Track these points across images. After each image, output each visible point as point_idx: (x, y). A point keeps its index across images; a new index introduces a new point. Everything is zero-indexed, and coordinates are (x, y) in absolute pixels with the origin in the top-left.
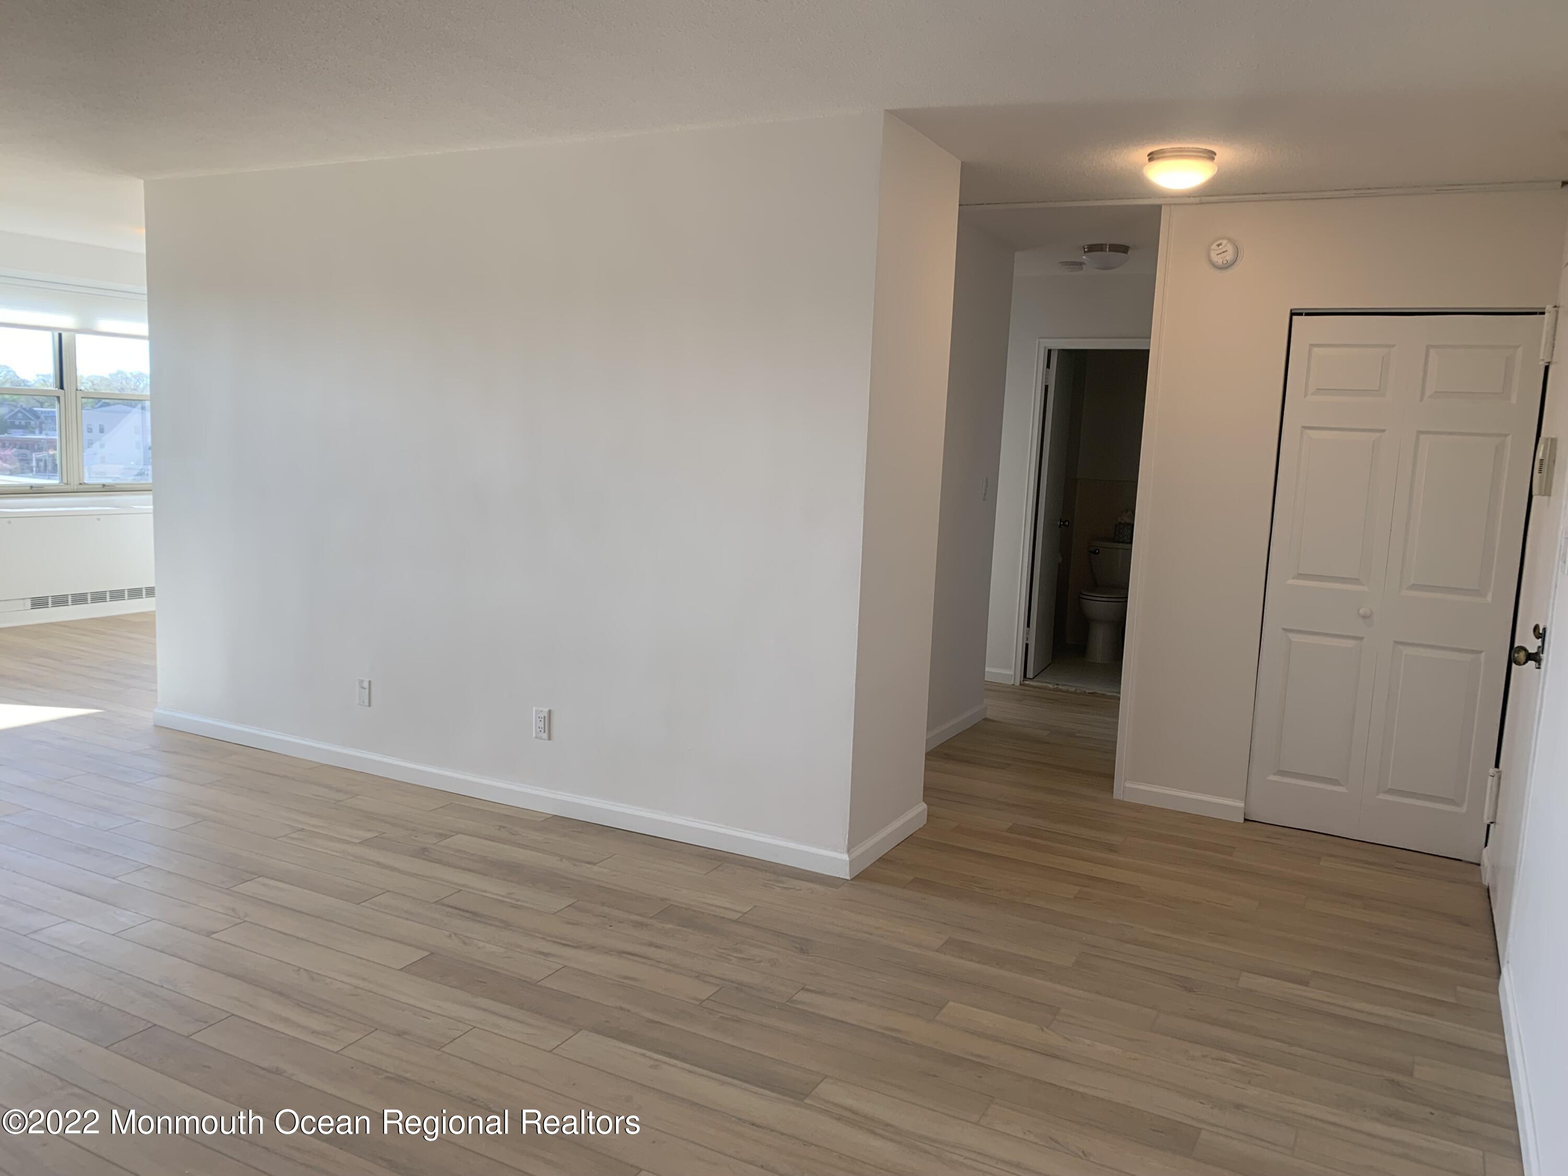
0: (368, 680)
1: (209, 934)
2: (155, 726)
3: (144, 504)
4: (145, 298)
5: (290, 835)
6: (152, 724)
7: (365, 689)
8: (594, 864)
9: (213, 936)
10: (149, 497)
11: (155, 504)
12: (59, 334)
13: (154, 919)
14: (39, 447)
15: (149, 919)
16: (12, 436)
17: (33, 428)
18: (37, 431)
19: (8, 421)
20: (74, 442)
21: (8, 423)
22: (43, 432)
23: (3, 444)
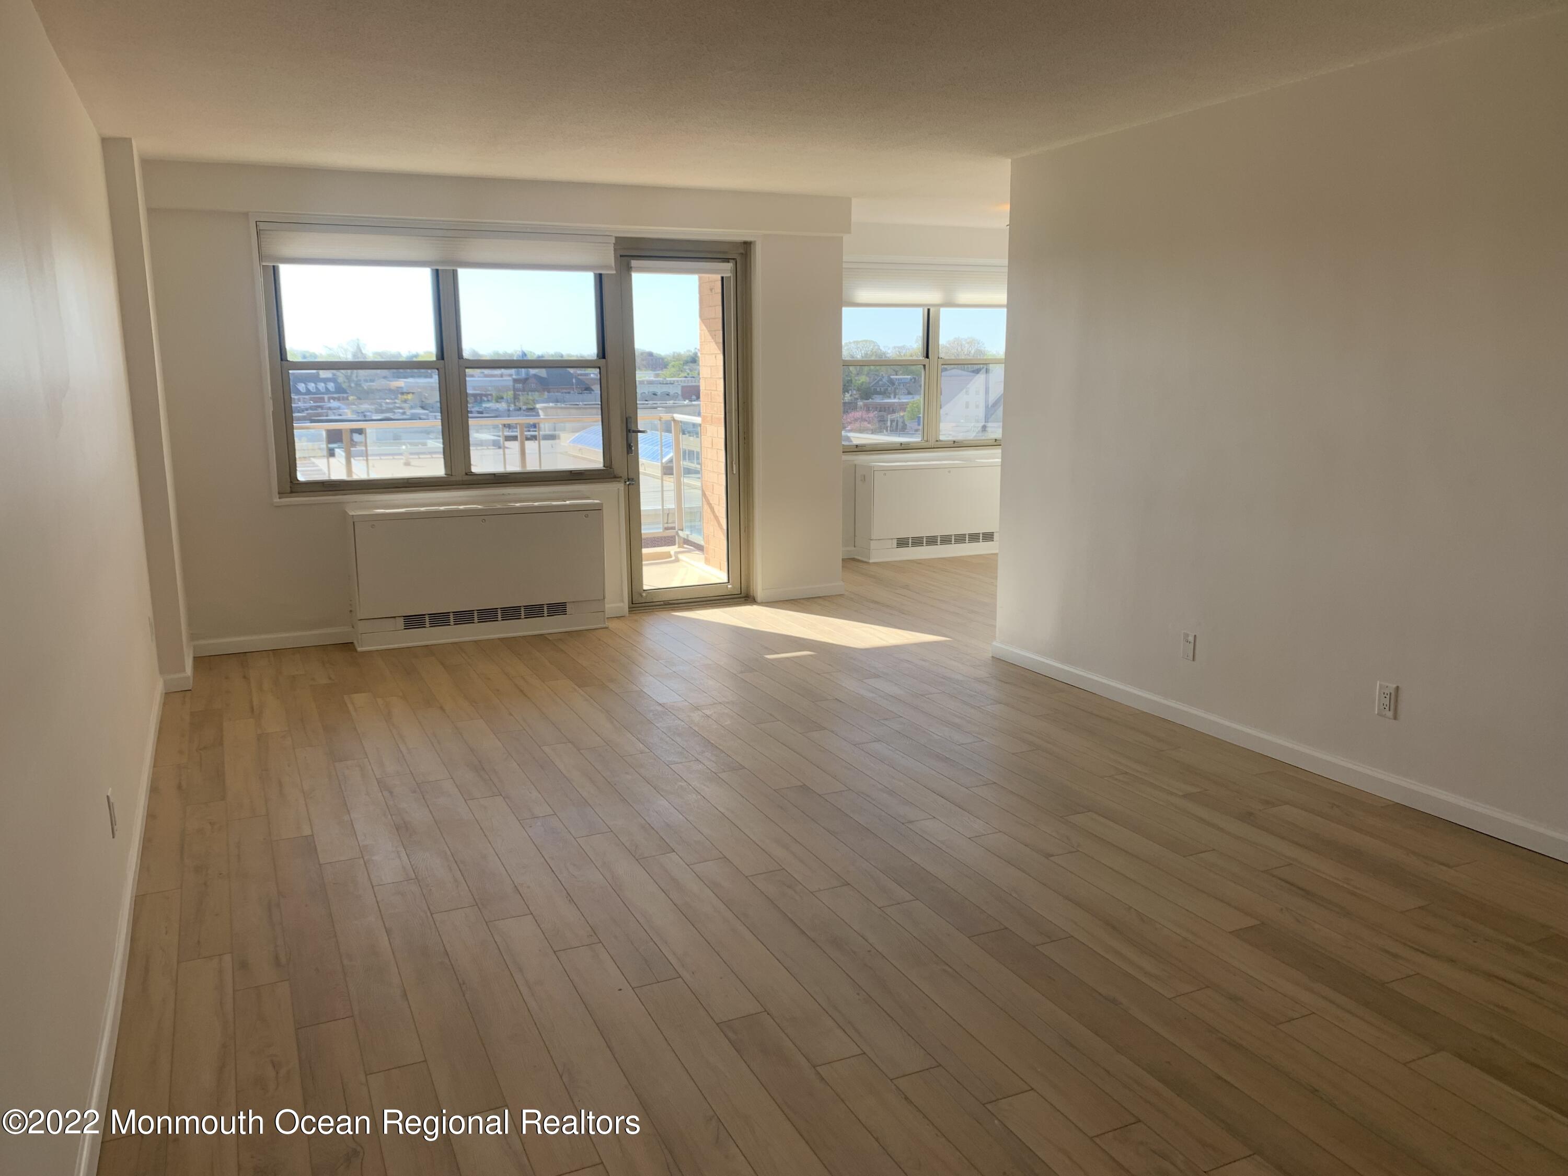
0: (1194, 635)
1: (1048, 856)
2: (993, 657)
3: (994, 457)
4: (1006, 270)
5: (1115, 777)
6: (991, 655)
7: (1190, 643)
8: (1450, 867)
9: (1052, 858)
10: (998, 451)
11: (1003, 458)
12: (929, 310)
13: (1001, 832)
14: (893, 410)
15: (997, 831)
16: (874, 401)
17: (890, 393)
18: (892, 396)
19: (873, 388)
20: (935, 404)
21: (873, 390)
22: (897, 396)
23: (868, 409)
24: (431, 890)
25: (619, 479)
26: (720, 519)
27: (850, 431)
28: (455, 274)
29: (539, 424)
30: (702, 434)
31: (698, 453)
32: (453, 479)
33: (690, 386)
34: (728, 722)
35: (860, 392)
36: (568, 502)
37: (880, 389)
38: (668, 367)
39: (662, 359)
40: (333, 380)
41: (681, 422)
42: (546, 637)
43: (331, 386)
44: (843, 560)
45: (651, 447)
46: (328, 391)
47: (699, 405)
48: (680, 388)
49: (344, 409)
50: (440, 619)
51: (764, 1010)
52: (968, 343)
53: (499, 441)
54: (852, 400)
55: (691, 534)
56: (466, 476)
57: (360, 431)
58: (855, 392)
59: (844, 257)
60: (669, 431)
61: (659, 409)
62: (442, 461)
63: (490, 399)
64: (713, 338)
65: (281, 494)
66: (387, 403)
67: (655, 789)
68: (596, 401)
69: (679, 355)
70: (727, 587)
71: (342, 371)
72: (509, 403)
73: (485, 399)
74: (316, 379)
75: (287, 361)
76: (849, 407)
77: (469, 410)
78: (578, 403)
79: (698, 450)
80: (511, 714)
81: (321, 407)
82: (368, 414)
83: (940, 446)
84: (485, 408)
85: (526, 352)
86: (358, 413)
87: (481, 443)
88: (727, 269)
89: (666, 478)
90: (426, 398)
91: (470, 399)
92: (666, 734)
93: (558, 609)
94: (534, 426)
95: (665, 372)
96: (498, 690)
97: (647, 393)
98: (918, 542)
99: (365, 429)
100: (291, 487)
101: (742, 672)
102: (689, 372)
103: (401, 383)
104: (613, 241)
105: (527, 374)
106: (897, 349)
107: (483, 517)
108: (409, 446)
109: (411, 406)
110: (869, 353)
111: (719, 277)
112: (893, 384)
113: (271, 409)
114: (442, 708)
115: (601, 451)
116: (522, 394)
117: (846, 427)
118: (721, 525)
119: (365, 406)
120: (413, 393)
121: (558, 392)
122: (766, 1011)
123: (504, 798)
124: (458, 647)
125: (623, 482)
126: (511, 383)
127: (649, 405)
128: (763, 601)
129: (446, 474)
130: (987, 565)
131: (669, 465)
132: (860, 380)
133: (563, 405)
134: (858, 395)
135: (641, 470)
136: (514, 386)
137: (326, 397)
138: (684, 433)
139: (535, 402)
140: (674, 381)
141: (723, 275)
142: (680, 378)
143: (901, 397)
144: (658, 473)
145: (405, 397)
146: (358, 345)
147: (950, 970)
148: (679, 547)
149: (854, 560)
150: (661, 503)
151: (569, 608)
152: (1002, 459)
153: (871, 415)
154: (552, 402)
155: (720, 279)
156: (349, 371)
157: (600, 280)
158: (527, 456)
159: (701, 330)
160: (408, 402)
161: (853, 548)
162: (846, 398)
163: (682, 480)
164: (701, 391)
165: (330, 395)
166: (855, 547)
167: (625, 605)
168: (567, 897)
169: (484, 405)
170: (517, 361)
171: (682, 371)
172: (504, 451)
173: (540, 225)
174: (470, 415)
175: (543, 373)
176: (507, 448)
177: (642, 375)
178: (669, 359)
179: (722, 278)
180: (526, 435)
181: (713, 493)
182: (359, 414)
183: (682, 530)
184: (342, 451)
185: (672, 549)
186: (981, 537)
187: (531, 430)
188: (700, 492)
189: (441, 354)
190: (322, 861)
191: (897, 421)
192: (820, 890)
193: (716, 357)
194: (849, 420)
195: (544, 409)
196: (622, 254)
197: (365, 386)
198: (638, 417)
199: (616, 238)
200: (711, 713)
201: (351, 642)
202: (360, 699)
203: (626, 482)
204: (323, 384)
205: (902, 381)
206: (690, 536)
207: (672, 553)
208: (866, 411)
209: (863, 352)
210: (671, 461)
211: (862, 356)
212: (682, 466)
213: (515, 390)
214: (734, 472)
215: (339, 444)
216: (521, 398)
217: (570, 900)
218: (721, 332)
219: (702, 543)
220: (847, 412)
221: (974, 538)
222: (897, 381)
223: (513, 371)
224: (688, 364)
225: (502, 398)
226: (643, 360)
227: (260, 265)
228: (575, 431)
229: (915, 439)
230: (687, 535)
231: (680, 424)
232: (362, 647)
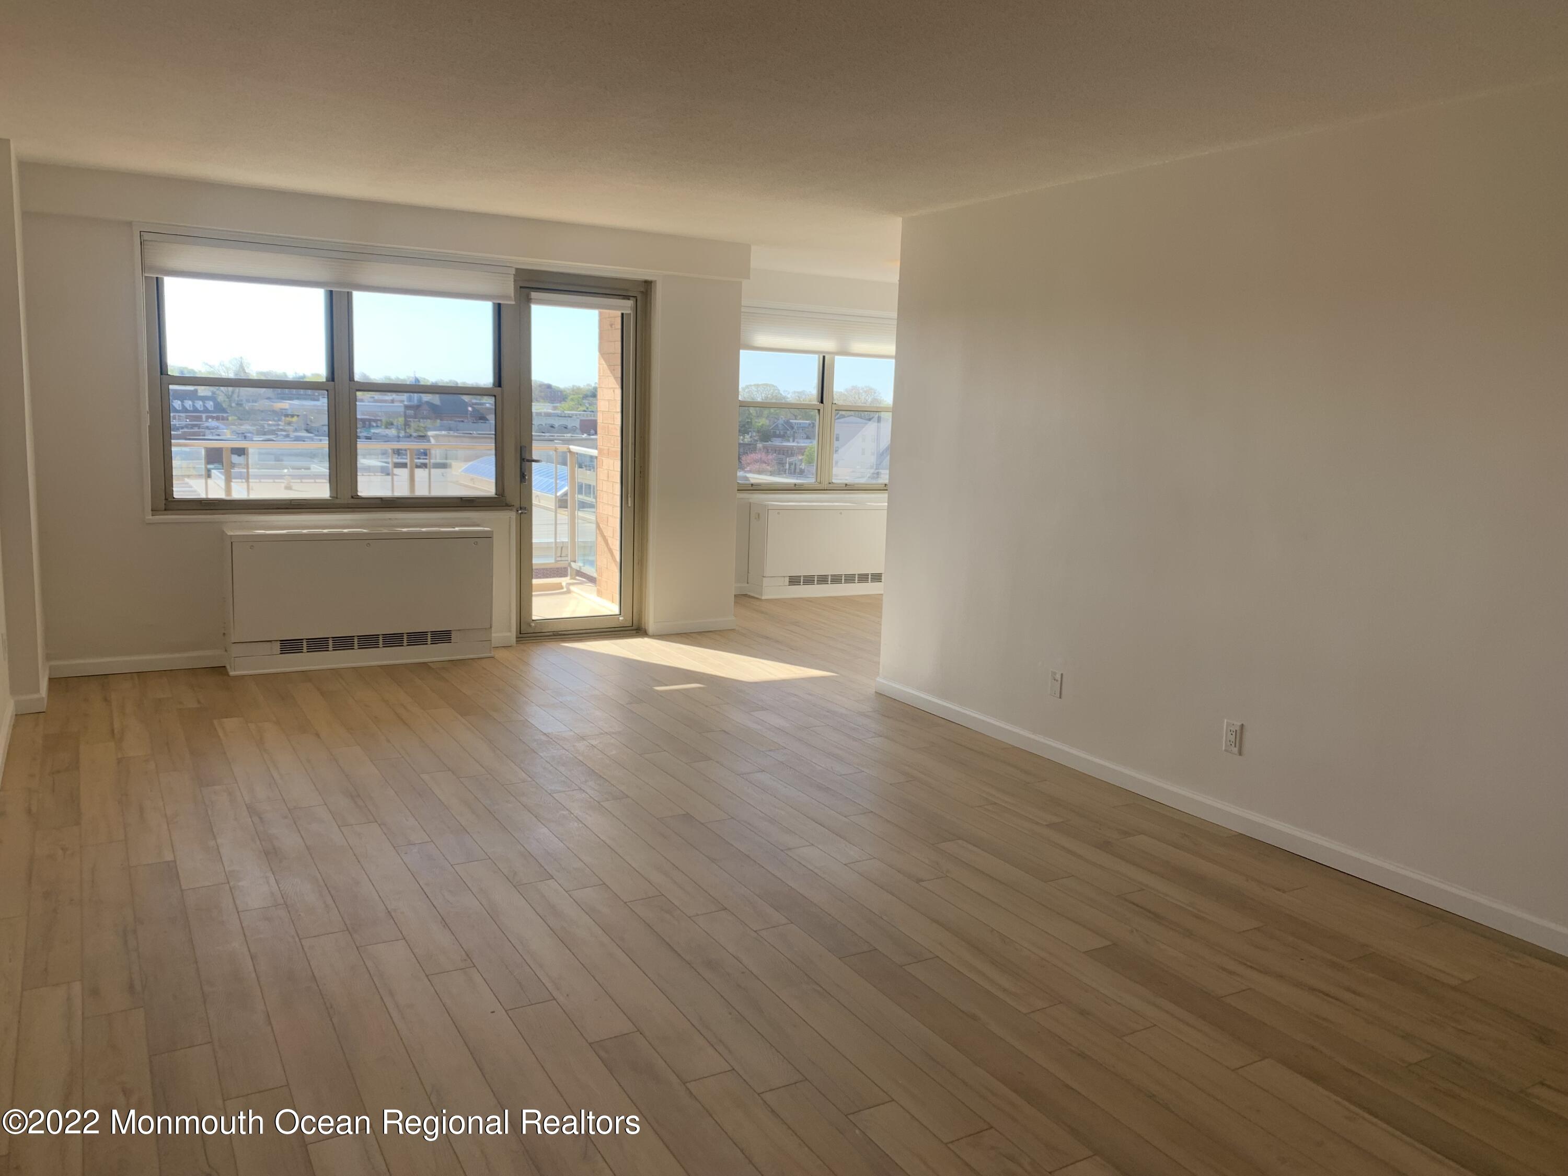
0: (1060, 673)
1: (919, 881)
2: (876, 692)
3: (880, 501)
4: (895, 322)
5: (986, 807)
6: (874, 691)
7: (1057, 681)
8: (1284, 892)
9: (922, 884)
10: (884, 496)
11: (890, 502)
12: (824, 357)
13: (875, 858)
14: (791, 453)
15: (872, 857)
16: (773, 443)
17: (789, 437)
18: (791, 440)
19: (772, 431)
20: (828, 448)
21: (772, 433)
22: (796, 440)
23: (767, 450)
24: (300, 915)
25: (510, 508)
26: (614, 551)
27: (750, 472)
28: (349, 296)
29: (429, 449)
30: (598, 466)
31: (594, 486)
32: (338, 501)
33: (589, 420)
34: (614, 752)
35: (760, 434)
36: (457, 529)
37: (780, 432)
38: (566, 400)
39: (561, 391)
40: (213, 398)
41: (577, 453)
42: (429, 666)
43: (210, 405)
44: (735, 595)
45: (547, 479)
46: (206, 410)
47: (596, 439)
48: (578, 421)
49: (223, 429)
50: (318, 644)
51: (636, 1030)
52: (865, 392)
53: (387, 467)
54: (751, 441)
55: (584, 566)
56: (353, 499)
57: (241, 452)
58: (754, 434)
59: (742, 302)
60: (565, 464)
61: (555, 441)
62: (327, 486)
63: (379, 425)
64: (612, 372)
65: (154, 511)
66: (269, 425)
67: (536, 817)
68: (490, 431)
69: (579, 388)
70: (619, 619)
71: (222, 388)
72: (399, 429)
73: (374, 424)
74: (193, 396)
75: (168, 375)
76: (748, 448)
77: (358, 435)
78: (471, 432)
79: (595, 484)
80: (389, 741)
81: (199, 426)
82: (249, 435)
83: (832, 488)
84: (374, 433)
85: (419, 379)
86: (238, 434)
87: (369, 469)
88: (627, 306)
89: (560, 511)
90: (311, 421)
91: (359, 424)
92: (549, 763)
93: (443, 637)
94: (425, 453)
95: (564, 405)
96: (376, 718)
97: (544, 425)
98: (809, 580)
99: (248, 449)
100: (165, 504)
101: (627, 704)
102: (588, 406)
103: (285, 405)
104: (513, 272)
105: (420, 400)
106: (797, 394)
107: (367, 541)
108: (291, 470)
109: (296, 428)
110: (769, 396)
111: (619, 313)
112: (792, 428)
113: (149, 424)
114: (318, 735)
115: (494, 481)
116: (414, 421)
117: (745, 468)
118: (615, 557)
119: (246, 427)
120: (298, 416)
121: (451, 420)
122: (638, 1030)
123: (379, 825)
124: (336, 673)
125: (515, 510)
126: (402, 409)
127: (546, 437)
128: (655, 634)
129: (330, 497)
130: (874, 604)
131: (564, 498)
132: (759, 423)
133: (456, 434)
134: (758, 437)
135: (535, 501)
136: (405, 413)
137: (204, 416)
138: (580, 467)
139: (426, 429)
140: (573, 414)
141: (623, 312)
142: (579, 411)
143: (799, 441)
144: (552, 505)
145: (289, 419)
146: (241, 363)
147: (819, 989)
148: (571, 579)
149: (745, 595)
150: (554, 536)
151: (454, 636)
152: (888, 503)
153: (770, 457)
154: (444, 430)
155: (620, 315)
156: (230, 389)
157: (498, 310)
158: (417, 484)
159: (600, 364)
160: (292, 425)
161: (746, 585)
162: (745, 440)
163: (576, 513)
164: (598, 424)
165: (207, 414)
166: (748, 583)
167: (513, 634)
168: (441, 922)
169: (373, 431)
170: (410, 385)
171: (581, 405)
172: (393, 479)
173: (419, 250)
174: (358, 440)
175: (435, 399)
176: (396, 475)
177: (538, 407)
178: (568, 392)
179: (622, 314)
180: (417, 463)
181: (607, 525)
182: (240, 435)
183: (575, 562)
184: (221, 473)
185: (564, 581)
186: (870, 578)
187: (422, 457)
188: (594, 526)
189: (332, 376)
190: (184, 887)
191: (795, 464)
192: (698, 915)
193: (614, 391)
194: (748, 461)
195: (436, 437)
196: (522, 285)
197: (247, 406)
198: (533, 447)
199: (517, 269)
200: (596, 743)
201: (223, 665)
202: (231, 724)
203: (518, 511)
204: (201, 403)
205: (801, 426)
206: (582, 568)
207: (564, 584)
208: (765, 453)
209: (763, 395)
210: (566, 494)
211: (762, 399)
212: (577, 499)
213: (406, 416)
214: (630, 505)
215: (216, 465)
216: (412, 424)
217: (444, 926)
218: (620, 367)
219: (595, 575)
220: (747, 453)
221: (863, 578)
222: (796, 426)
223: (404, 397)
224: (588, 398)
225: (392, 424)
226: (541, 392)
227: (142, 276)
228: (467, 459)
229: (809, 481)
230: (580, 567)
231: (576, 456)
232: (235, 671)
